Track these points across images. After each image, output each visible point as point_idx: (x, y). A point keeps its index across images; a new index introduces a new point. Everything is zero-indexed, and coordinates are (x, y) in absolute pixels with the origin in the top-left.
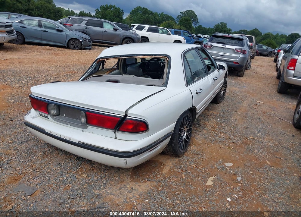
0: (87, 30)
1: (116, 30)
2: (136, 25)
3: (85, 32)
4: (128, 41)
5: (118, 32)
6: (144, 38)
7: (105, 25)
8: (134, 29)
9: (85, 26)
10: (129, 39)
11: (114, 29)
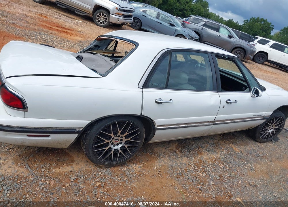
0: (202, 31)
1: (230, 37)
2: (260, 38)
3: (200, 32)
4: (239, 51)
5: (232, 40)
6: (263, 54)
7: (222, 29)
8: (256, 41)
9: (202, 26)
10: (241, 49)
11: (229, 36)
